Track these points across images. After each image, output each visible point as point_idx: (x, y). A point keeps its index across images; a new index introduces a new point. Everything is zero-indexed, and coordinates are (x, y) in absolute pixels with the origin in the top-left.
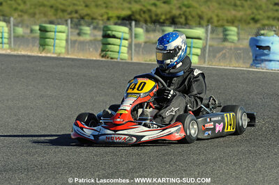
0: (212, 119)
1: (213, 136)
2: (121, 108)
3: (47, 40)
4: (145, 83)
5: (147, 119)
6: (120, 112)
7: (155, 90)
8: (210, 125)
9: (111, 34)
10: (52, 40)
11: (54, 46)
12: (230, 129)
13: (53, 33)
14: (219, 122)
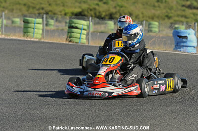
0: (159, 82)
1: (159, 93)
2: (99, 73)
3: (29, 29)
4: (114, 58)
5: (115, 81)
6: (98, 76)
7: (121, 62)
8: (157, 86)
9: (74, 26)
10: (32, 29)
11: (33, 33)
12: (170, 89)
13: (33, 24)
14: (163, 84)
